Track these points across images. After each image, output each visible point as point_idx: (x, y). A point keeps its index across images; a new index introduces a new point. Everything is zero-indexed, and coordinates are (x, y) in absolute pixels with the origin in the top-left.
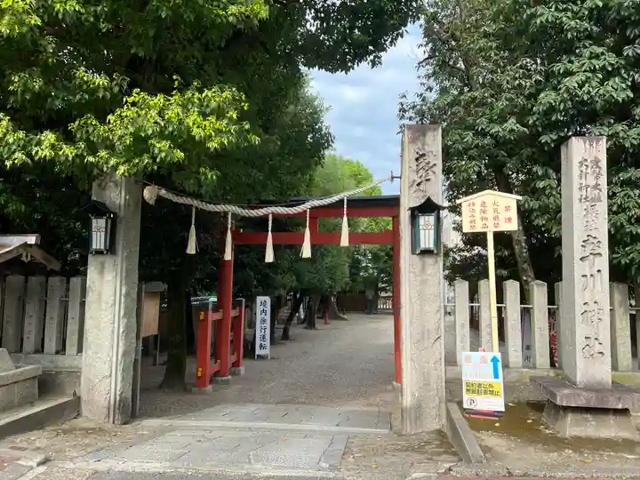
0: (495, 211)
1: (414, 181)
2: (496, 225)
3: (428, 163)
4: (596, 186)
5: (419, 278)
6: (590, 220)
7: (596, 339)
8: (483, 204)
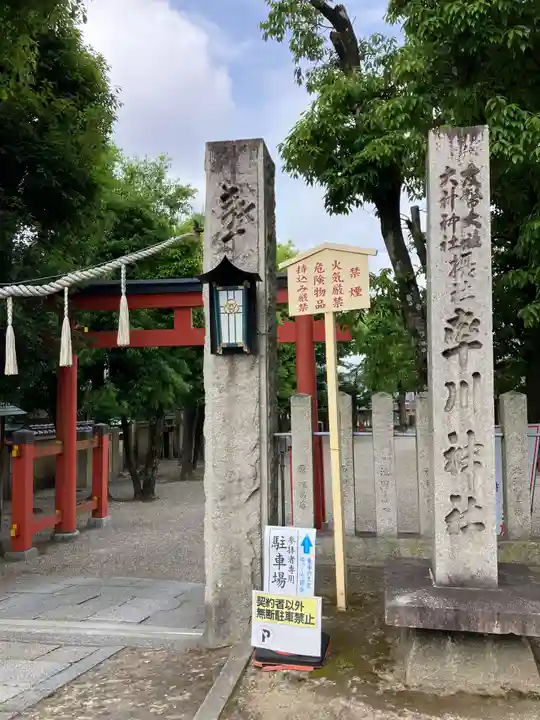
0: (336, 277)
1: (218, 234)
2: (338, 301)
3: (243, 203)
4: (471, 219)
5: (224, 394)
6: (459, 281)
7: (470, 498)
8: (319, 267)
